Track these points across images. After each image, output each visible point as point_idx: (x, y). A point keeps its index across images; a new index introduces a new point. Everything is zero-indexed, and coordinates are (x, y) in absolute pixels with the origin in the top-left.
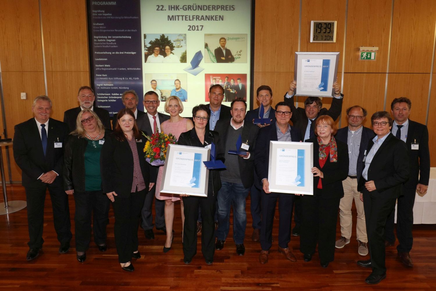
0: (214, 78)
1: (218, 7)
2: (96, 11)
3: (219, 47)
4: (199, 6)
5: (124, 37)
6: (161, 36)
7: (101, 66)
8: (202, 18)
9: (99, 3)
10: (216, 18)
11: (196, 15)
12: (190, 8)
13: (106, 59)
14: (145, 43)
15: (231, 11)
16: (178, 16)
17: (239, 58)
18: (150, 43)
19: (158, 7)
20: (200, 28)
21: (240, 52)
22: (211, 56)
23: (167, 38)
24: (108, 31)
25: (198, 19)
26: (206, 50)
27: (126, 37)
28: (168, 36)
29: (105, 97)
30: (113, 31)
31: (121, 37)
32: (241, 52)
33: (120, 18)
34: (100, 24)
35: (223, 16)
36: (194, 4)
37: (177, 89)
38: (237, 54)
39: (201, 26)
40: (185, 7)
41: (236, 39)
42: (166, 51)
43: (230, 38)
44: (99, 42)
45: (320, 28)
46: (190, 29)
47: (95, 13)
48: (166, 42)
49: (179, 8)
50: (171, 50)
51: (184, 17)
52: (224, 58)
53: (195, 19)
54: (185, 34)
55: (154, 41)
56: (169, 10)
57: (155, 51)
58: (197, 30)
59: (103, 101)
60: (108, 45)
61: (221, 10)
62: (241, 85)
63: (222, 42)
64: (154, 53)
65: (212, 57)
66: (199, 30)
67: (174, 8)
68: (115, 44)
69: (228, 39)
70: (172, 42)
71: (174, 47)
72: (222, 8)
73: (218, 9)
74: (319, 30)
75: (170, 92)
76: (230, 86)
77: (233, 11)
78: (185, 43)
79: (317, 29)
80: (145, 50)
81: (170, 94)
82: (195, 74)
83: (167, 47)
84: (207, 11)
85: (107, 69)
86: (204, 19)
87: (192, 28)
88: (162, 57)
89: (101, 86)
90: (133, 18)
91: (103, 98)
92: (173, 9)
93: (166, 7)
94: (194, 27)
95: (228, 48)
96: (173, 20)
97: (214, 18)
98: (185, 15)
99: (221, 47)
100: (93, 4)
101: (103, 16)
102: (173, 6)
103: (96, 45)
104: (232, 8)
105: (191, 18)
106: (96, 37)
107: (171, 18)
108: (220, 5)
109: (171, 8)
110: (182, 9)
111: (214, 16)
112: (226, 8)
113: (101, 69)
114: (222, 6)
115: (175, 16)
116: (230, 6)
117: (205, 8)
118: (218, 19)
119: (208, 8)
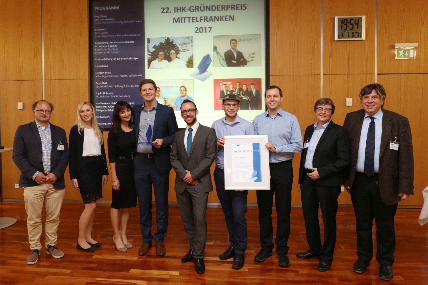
0: (224, 83)
1: (228, 7)
2: (98, 17)
3: (229, 49)
4: (207, 7)
5: (127, 42)
6: (165, 39)
7: (102, 73)
8: (211, 19)
9: (101, 8)
10: (226, 18)
11: (204, 16)
12: (197, 9)
13: (107, 66)
14: (148, 48)
15: (243, 10)
16: (185, 18)
17: (252, 61)
18: (154, 47)
19: (163, 9)
20: (208, 30)
21: (253, 55)
22: (220, 59)
23: (172, 42)
24: (109, 36)
25: (206, 20)
26: (215, 53)
27: (129, 42)
28: (173, 40)
29: (104, 107)
30: (115, 36)
31: (123, 42)
32: (255, 54)
33: (123, 22)
34: (101, 30)
35: (233, 16)
36: (202, 4)
37: (183, 96)
38: (250, 56)
39: (209, 27)
40: (192, 8)
41: (249, 40)
42: (171, 55)
43: (242, 40)
44: (100, 48)
45: (346, 24)
46: (197, 32)
47: (97, 18)
48: (171, 46)
49: (185, 9)
50: (176, 54)
51: (191, 19)
52: (235, 62)
53: (203, 20)
54: (192, 37)
55: (158, 45)
56: (175, 12)
57: (159, 56)
58: (205, 32)
59: (102, 111)
60: (110, 51)
61: (232, 10)
62: (255, 91)
63: (233, 43)
64: (158, 58)
65: (222, 61)
66: (207, 32)
67: (180, 9)
68: (117, 49)
69: (239, 40)
70: (178, 45)
71: (180, 51)
72: (232, 8)
73: (228, 9)
74: (344, 27)
75: (175, 100)
76: (242, 92)
77: (245, 10)
78: (192, 47)
79: (342, 26)
80: (148, 55)
81: (175, 102)
82: (203, 80)
83: (173, 51)
84: (216, 11)
85: (108, 76)
86: (212, 20)
87: (199, 30)
88: (167, 61)
89: (100, 95)
90: (136, 22)
91: (102, 107)
92: (179, 11)
93: (172, 10)
94: (201, 29)
95: (239, 50)
96: (179, 22)
97: (224, 18)
98: (192, 16)
99: (231, 49)
100: (95, 10)
101: (105, 21)
102: (179, 8)
103: (97, 51)
104: (244, 7)
105: (199, 20)
106: (97, 43)
107: (176, 20)
108: (230, 4)
109: (177, 10)
110: (189, 11)
111: (223, 16)
112: (237, 7)
113: (101, 77)
114: (232, 5)
115: (181, 18)
116: (241, 5)
117: (214, 8)
118: (228, 19)
119: (217, 8)
